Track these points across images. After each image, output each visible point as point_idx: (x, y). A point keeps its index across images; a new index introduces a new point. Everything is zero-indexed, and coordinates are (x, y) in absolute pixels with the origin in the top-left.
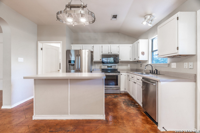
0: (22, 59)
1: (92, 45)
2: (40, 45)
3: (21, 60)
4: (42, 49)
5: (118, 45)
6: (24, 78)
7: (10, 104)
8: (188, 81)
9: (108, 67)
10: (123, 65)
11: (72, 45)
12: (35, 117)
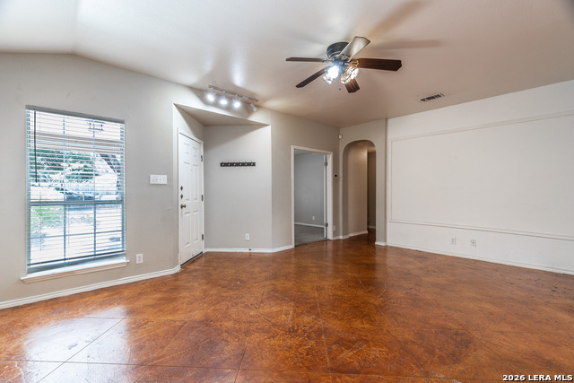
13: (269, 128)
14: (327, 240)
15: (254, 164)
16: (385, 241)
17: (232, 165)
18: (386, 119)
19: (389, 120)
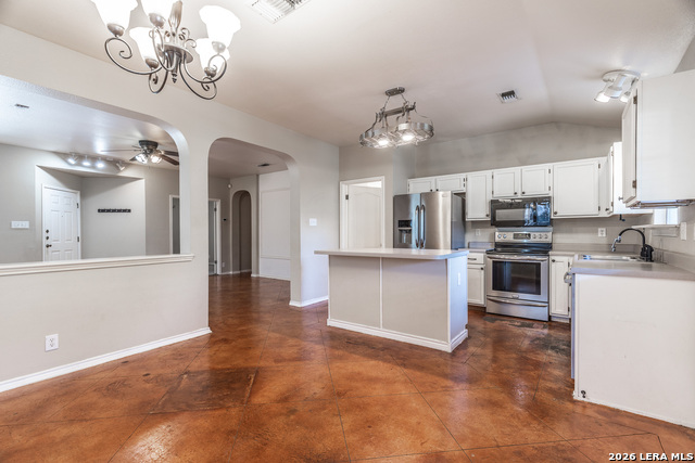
0: (315, 220)
1: (463, 175)
2: (345, 188)
3: (313, 222)
4: (347, 197)
5: (547, 166)
6: (316, 252)
7: (300, 300)
8: (685, 279)
9: (516, 236)
10: (577, 232)
11: (411, 181)
12: (331, 322)
13: (143, 181)
14: (216, 275)
15: (129, 211)
16: (258, 273)
17: (109, 211)
18: (258, 176)
19: (261, 176)
